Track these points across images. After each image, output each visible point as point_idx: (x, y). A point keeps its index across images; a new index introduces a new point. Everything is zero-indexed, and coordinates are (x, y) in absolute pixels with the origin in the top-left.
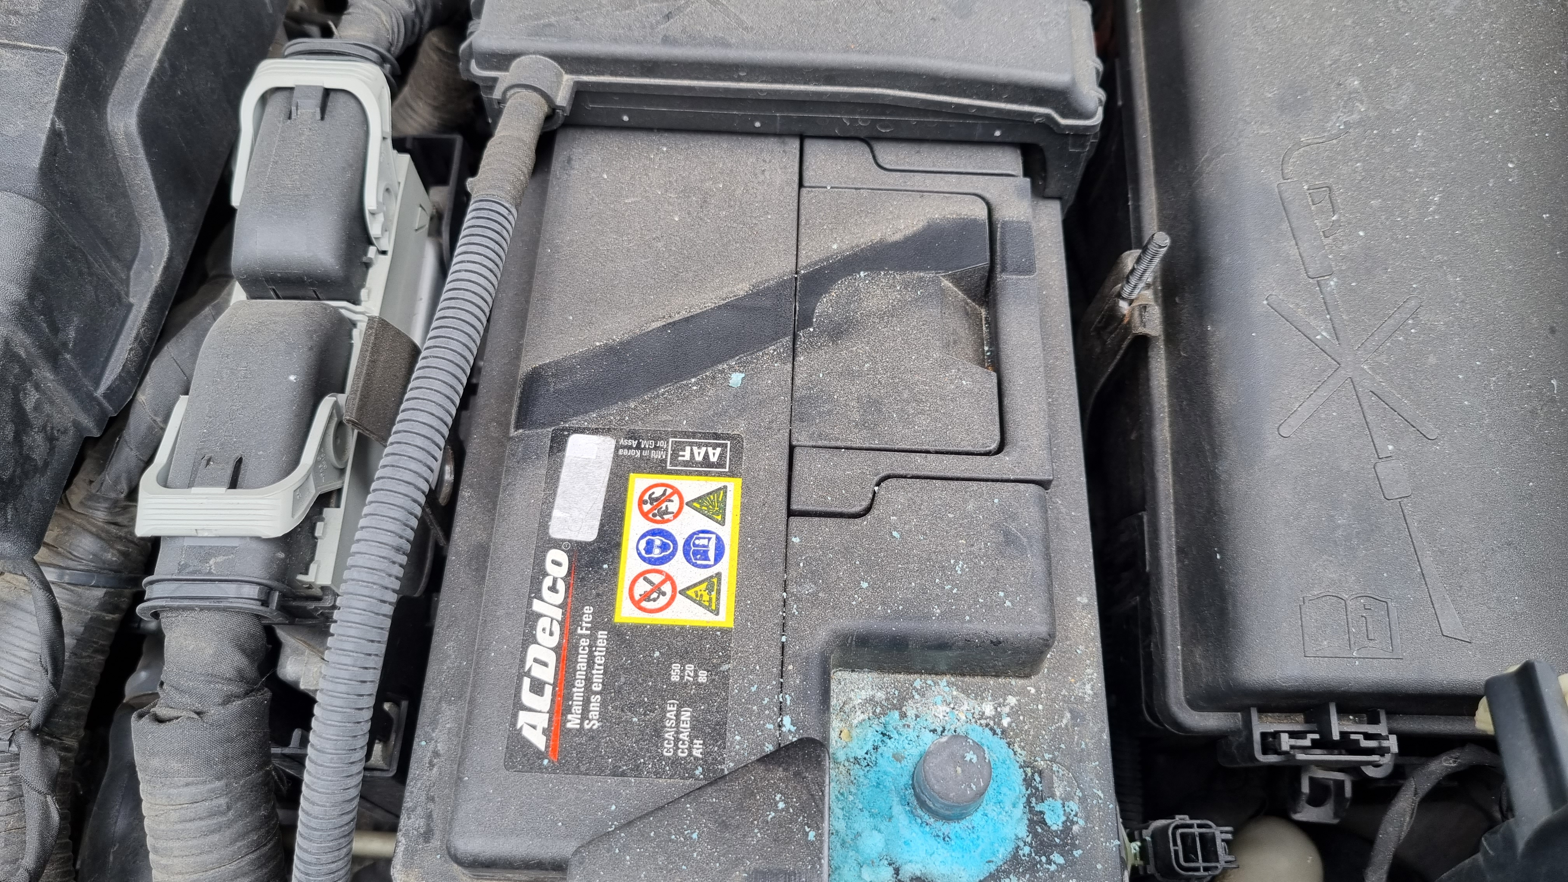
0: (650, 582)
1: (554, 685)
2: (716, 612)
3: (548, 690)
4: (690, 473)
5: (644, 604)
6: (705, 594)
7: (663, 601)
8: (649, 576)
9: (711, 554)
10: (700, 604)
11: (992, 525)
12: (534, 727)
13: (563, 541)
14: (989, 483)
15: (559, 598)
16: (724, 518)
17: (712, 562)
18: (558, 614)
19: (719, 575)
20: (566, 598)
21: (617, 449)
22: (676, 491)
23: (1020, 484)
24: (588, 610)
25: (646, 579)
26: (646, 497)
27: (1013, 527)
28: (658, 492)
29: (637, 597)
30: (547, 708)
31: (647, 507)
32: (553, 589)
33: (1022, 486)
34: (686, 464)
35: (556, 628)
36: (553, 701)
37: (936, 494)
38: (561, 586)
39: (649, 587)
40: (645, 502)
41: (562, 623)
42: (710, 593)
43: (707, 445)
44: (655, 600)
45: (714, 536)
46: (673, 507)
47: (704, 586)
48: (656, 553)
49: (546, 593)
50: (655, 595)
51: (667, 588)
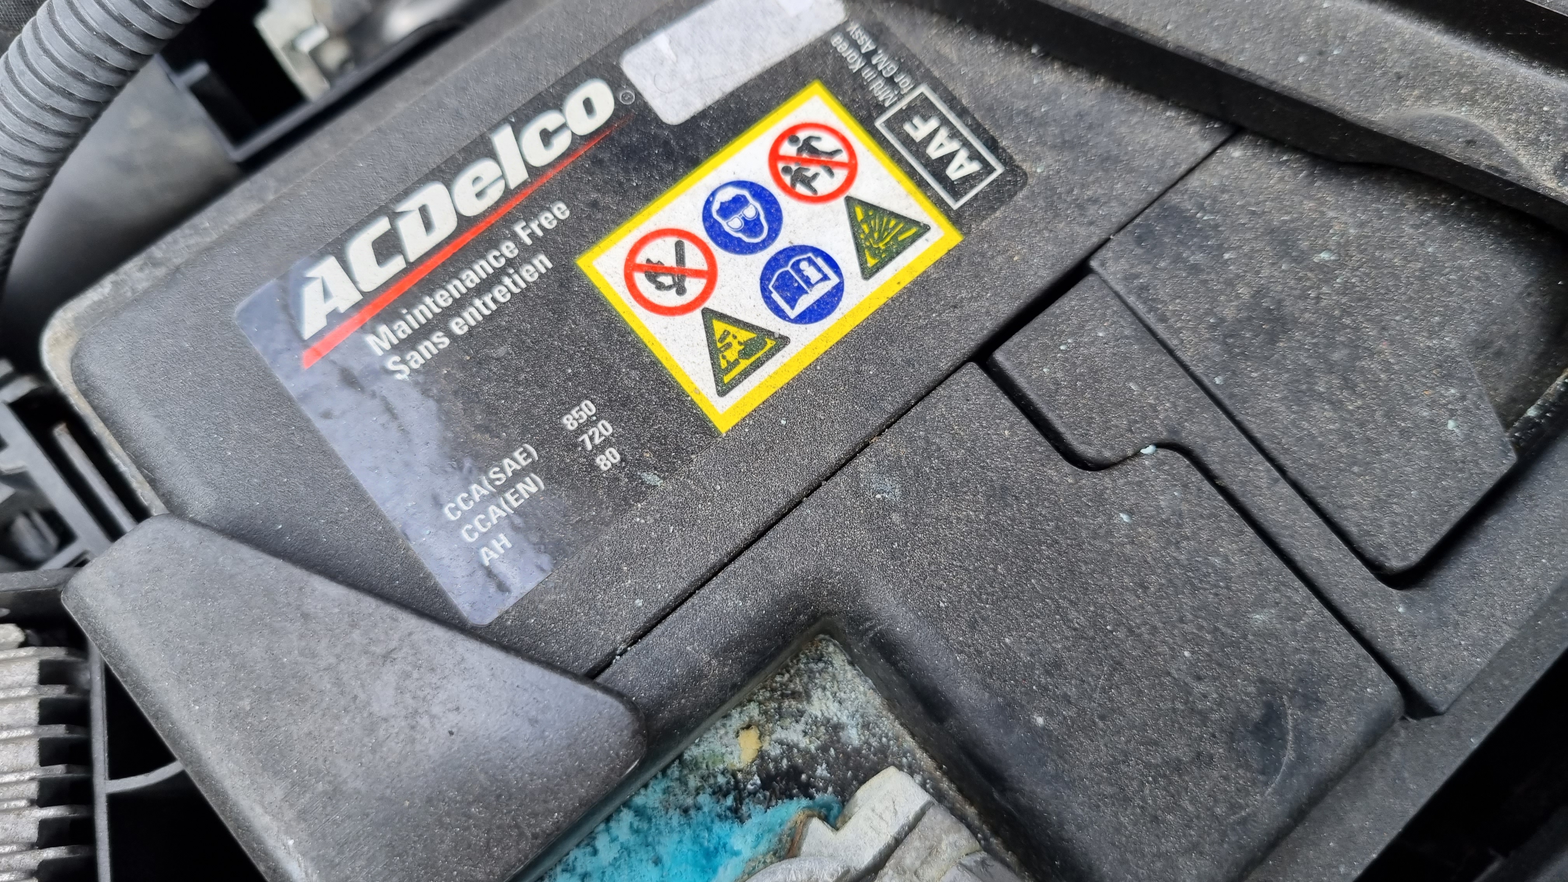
0: (680, 257)
1: (411, 266)
2: (723, 390)
3: (396, 264)
4: (899, 160)
5: (640, 279)
6: (737, 348)
7: (670, 299)
8: (689, 246)
9: (804, 302)
10: (714, 354)
11: (1262, 681)
12: (326, 294)
13: (631, 85)
14: (1327, 613)
15: (541, 156)
16: (877, 268)
17: (793, 314)
18: (517, 176)
19: (783, 341)
20: (551, 165)
21: (835, 30)
22: (852, 167)
23: (1374, 664)
24: (561, 210)
25: (679, 247)
26: (802, 135)
27: (1292, 715)
28: (827, 143)
29: (641, 259)
30: (368, 286)
31: (788, 149)
32: (547, 137)
33: (1374, 670)
34: (907, 141)
35: (495, 194)
36: (387, 284)
37: (1226, 546)
38: (562, 143)
39: (670, 261)
40: (794, 140)
41: (508, 193)
42: (745, 353)
43: (966, 144)
44: (660, 286)
45: (834, 280)
46: (825, 184)
47: (745, 335)
48: (733, 225)
49: (532, 133)
50: (667, 280)
51: (694, 287)
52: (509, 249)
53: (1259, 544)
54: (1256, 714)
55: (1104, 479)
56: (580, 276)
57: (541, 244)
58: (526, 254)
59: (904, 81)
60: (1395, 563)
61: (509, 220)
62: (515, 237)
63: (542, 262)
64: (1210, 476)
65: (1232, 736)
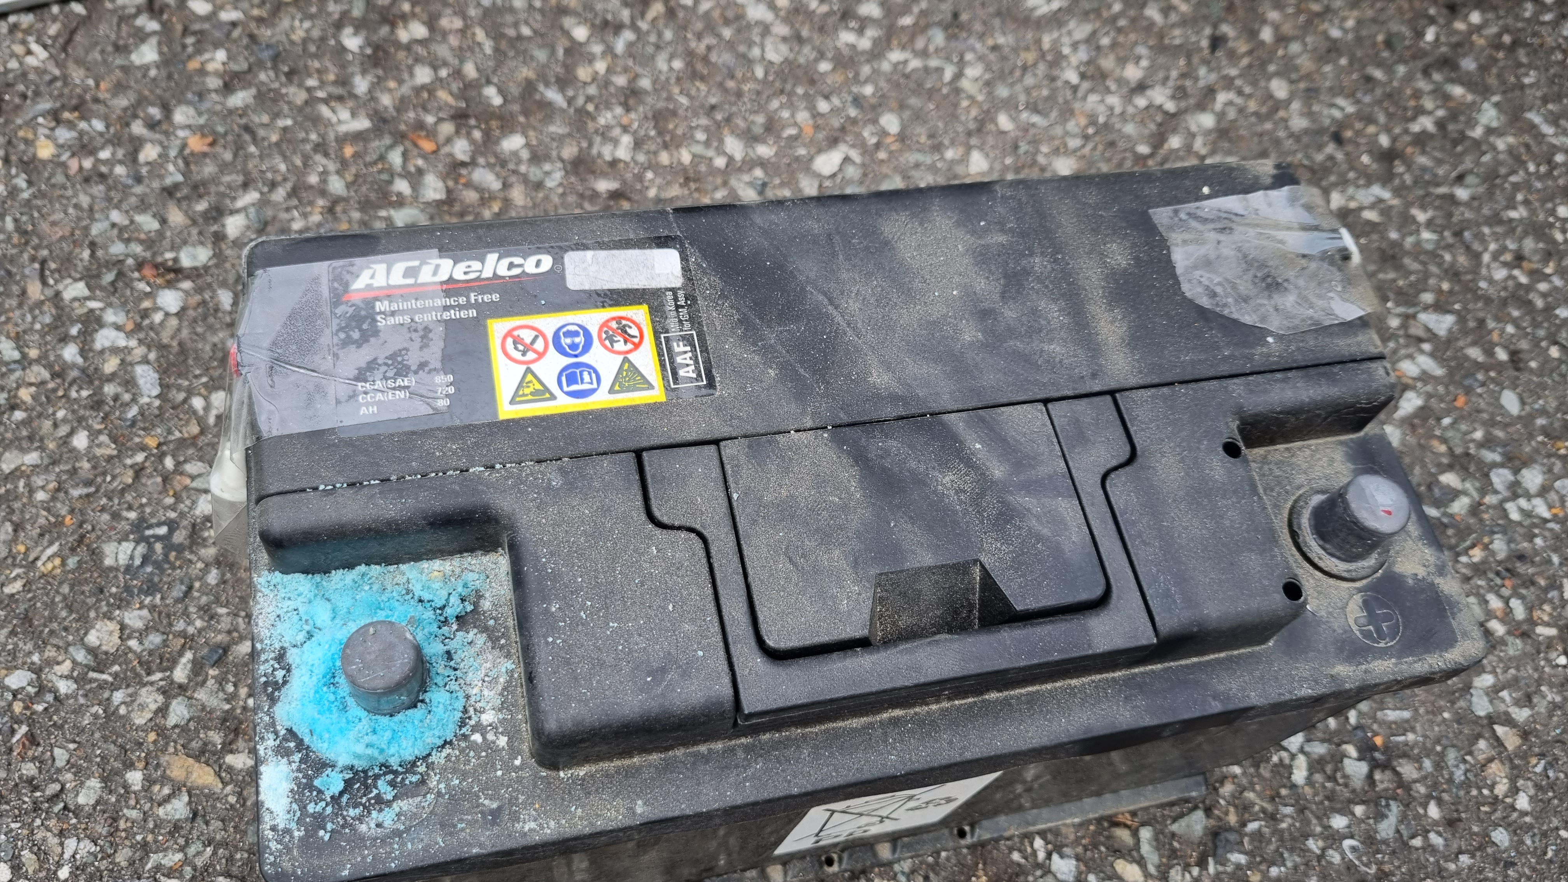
0: (534, 341)
1: (415, 285)
2: (512, 402)
3: (411, 281)
4: (660, 355)
5: (510, 341)
6: (531, 389)
7: (517, 355)
8: (541, 339)
9: (574, 388)
10: (520, 386)
11: (669, 653)
12: (372, 277)
13: (563, 264)
15: (503, 271)
16: (618, 392)
17: (566, 389)
18: (487, 273)
19: (553, 397)
20: (503, 277)
21: (672, 290)
22: (637, 346)
23: (730, 679)
24: (496, 297)
25: (536, 337)
26: (624, 322)
27: (672, 676)
28: (634, 331)
29: (516, 333)
30: (392, 282)
31: (614, 325)
32: (511, 266)
33: (728, 681)
34: (670, 350)
35: (472, 276)
36: (400, 286)
37: (694, 589)
38: (516, 271)
39: (528, 340)
40: (619, 323)
41: (478, 279)
42: (532, 394)
43: (697, 364)
44: (516, 348)
45: (595, 386)
46: (620, 346)
47: (538, 387)
48: (566, 341)
49: (505, 262)
50: (521, 347)
51: (531, 356)
52: (462, 300)
53: (711, 598)
54: (655, 665)
55: (658, 531)
56: (485, 327)
57: (477, 306)
58: (468, 306)
59: (687, 325)
60: (771, 643)
61: (471, 289)
62: (468, 298)
63: (473, 313)
64: (709, 556)
65: (637, 668)
